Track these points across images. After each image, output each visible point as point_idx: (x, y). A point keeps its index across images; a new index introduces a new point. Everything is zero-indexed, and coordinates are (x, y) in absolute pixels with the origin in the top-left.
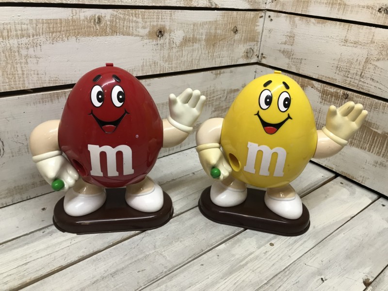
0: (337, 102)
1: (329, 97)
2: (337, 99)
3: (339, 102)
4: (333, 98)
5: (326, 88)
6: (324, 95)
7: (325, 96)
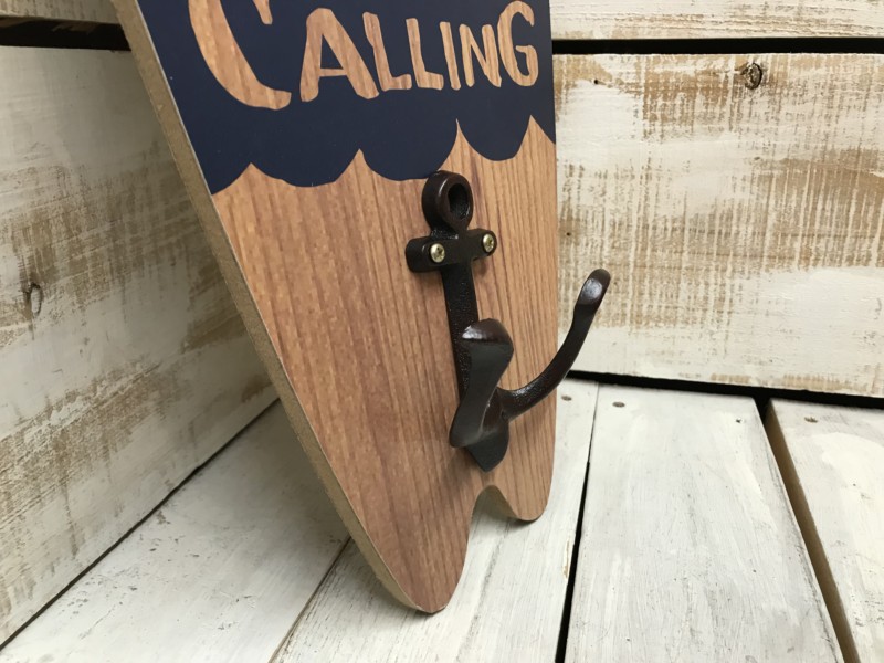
0: (717, 110)
1: (678, 102)
2: (715, 100)
3: (727, 109)
4: (700, 99)
5: (659, 70)
6: (654, 97)
7: (660, 102)
